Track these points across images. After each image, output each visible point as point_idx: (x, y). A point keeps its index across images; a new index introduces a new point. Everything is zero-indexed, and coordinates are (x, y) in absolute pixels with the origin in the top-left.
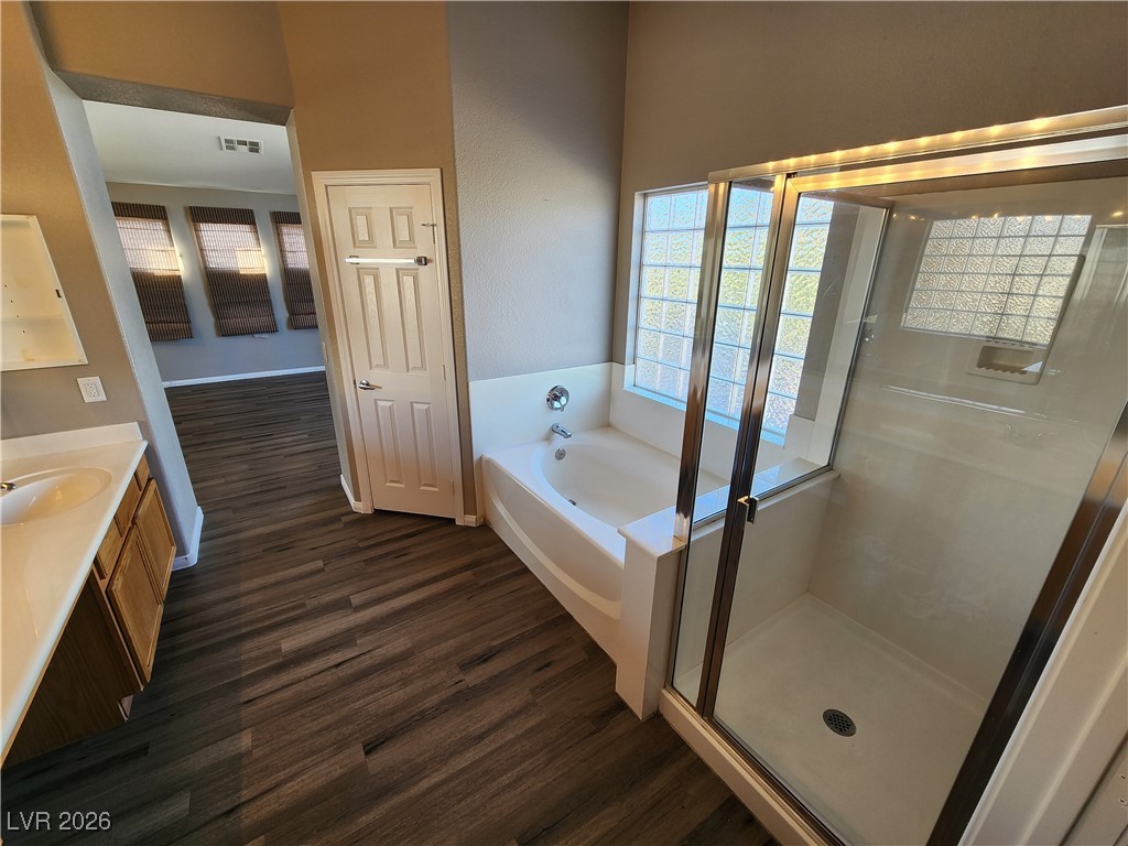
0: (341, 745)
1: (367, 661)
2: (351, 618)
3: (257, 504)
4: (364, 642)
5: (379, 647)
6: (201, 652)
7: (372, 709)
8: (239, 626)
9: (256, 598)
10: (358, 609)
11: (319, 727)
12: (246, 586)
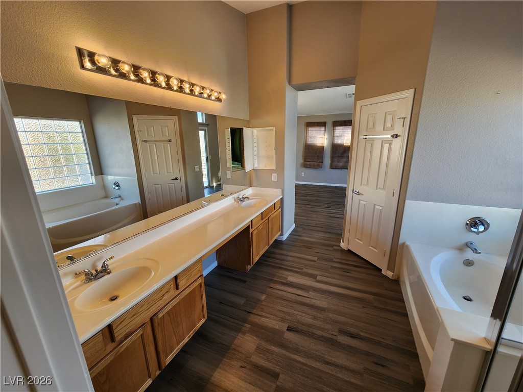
0: (283, 320)
1: (307, 301)
2: (313, 283)
3: (311, 230)
4: (312, 294)
5: (315, 299)
6: (270, 265)
7: (298, 317)
8: (282, 264)
9: (291, 259)
10: (318, 281)
11: (281, 309)
12: (292, 254)
